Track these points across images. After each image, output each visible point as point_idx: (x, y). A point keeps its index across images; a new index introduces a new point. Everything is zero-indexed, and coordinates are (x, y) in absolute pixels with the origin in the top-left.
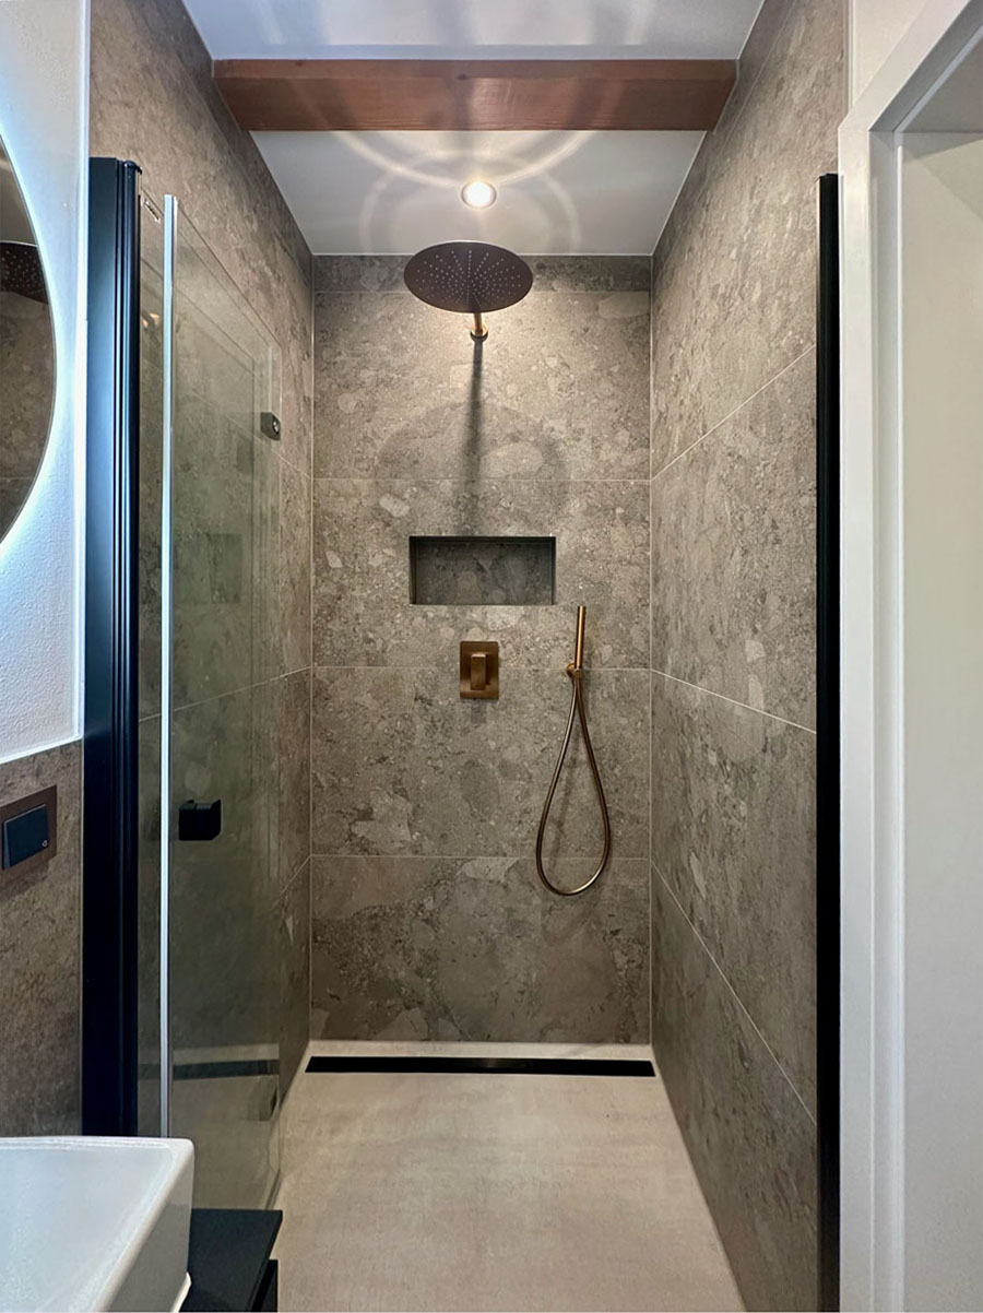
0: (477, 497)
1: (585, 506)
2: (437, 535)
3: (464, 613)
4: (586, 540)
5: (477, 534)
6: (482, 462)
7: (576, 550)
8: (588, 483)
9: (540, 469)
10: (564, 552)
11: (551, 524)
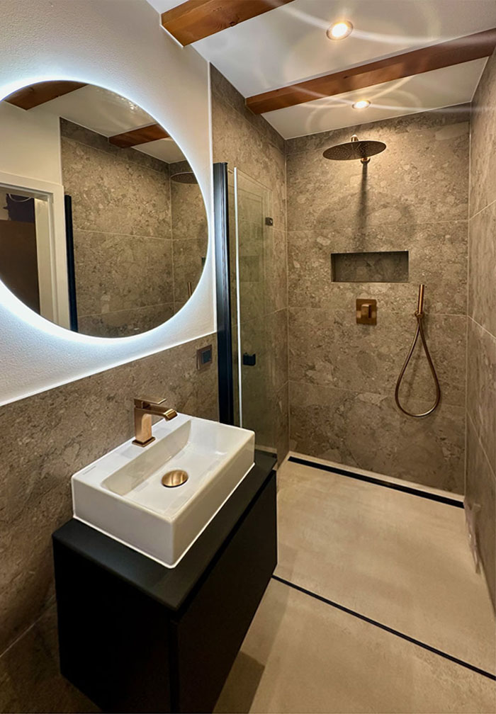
0: (365, 235)
1: (426, 235)
2: (344, 252)
3: (358, 287)
4: (427, 252)
6: (367, 218)
7: (420, 257)
8: (427, 224)
9: (400, 219)
10: (413, 258)
11: (405, 245)
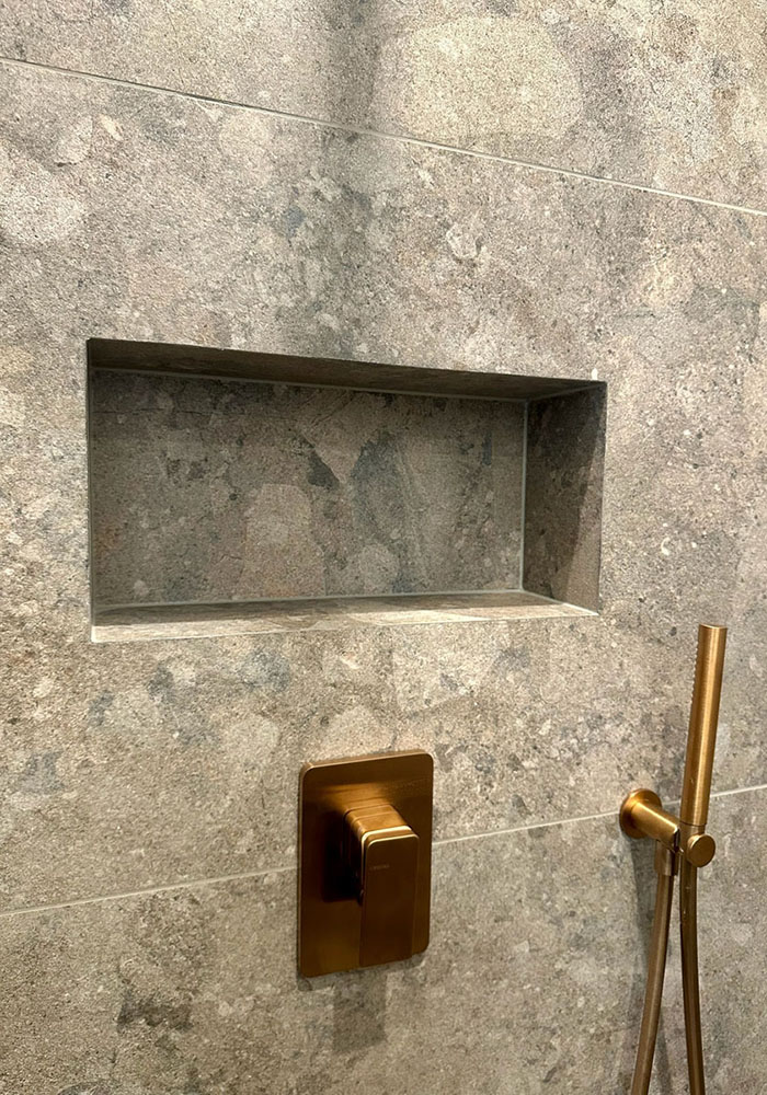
1: (688, 285)
4: (688, 399)
5: (362, 352)
6: (387, 65)
7: (660, 429)
8: (697, 207)
9: (572, 131)
10: (627, 437)
11: (596, 335)
